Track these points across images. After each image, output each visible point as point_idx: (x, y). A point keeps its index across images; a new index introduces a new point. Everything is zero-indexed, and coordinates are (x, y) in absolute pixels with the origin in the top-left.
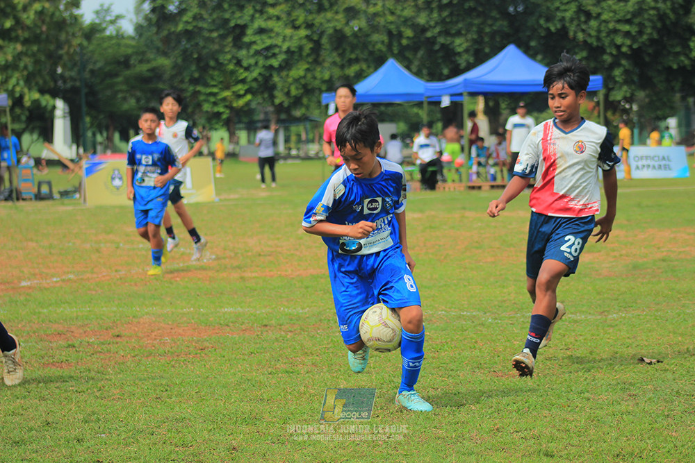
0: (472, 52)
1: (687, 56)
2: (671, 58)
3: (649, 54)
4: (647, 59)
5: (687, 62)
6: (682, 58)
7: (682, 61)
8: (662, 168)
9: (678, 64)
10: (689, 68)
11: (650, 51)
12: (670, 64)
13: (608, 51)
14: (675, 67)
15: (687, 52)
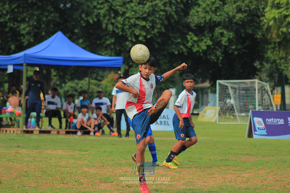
0: (32, 34)
1: (185, 46)
2: (174, 46)
3: (158, 43)
4: (157, 46)
5: (184, 50)
6: (182, 47)
7: (182, 49)
8: (163, 123)
9: (179, 51)
10: (186, 54)
11: (159, 40)
12: (174, 51)
13: (130, 39)
14: (176, 53)
15: (185, 42)
